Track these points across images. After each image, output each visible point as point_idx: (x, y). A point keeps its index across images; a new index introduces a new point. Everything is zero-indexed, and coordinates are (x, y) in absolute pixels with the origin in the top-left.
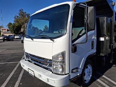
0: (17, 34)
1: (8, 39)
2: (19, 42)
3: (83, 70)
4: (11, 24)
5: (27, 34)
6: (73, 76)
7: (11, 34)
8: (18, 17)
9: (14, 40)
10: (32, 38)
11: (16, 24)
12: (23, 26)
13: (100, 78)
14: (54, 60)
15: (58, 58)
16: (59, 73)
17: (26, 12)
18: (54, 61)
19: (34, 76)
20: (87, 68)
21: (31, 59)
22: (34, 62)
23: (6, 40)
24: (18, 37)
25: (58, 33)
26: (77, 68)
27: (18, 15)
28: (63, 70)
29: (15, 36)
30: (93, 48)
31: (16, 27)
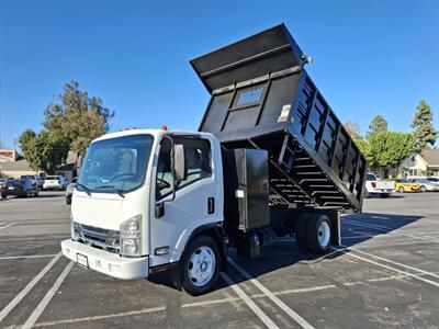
0: (51, 172)
1: (21, 190)
4: (34, 135)
6: (156, 261)
7: (32, 173)
8: (58, 108)
9: (41, 193)
11: (51, 135)
12: (75, 144)
13: (241, 283)
14: (122, 231)
15: (129, 227)
16: (132, 254)
17: (86, 93)
18: (123, 233)
19: (88, 267)
20: (199, 252)
21: (86, 236)
22: (91, 241)
23: (11, 193)
24: (55, 183)
26: (166, 248)
27: (60, 103)
28: (138, 247)
29: (43, 177)
30: (213, 212)
31: (51, 145)
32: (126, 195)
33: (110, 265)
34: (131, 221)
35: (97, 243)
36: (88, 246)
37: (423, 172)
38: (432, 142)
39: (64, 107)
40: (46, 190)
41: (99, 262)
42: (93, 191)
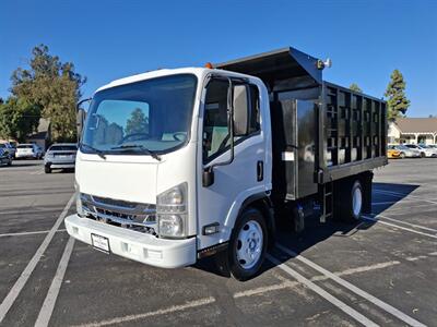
0: (21, 140)
2: (34, 170)
3: (235, 232)
4: (2, 102)
5: (84, 141)
7: (2, 141)
8: (26, 74)
9: (14, 162)
10: (102, 154)
11: (19, 102)
12: (47, 111)
13: (288, 262)
14: (160, 204)
15: (170, 199)
16: (174, 235)
17: (57, 58)
18: (161, 208)
19: (110, 251)
20: (247, 228)
21: (99, 210)
22: (106, 217)
24: (29, 152)
25: (173, 139)
26: (216, 225)
27: (28, 68)
28: (183, 226)
29: (13, 146)
30: (262, 179)
31: (20, 113)
32: (163, 157)
33: (145, 250)
34: (172, 191)
35: (114, 219)
36: (102, 223)
37: (396, 140)
38: (403, 111)
39: (32, 73)
40: (19, 159)
41: (126, 244)
42: (108, 153)
